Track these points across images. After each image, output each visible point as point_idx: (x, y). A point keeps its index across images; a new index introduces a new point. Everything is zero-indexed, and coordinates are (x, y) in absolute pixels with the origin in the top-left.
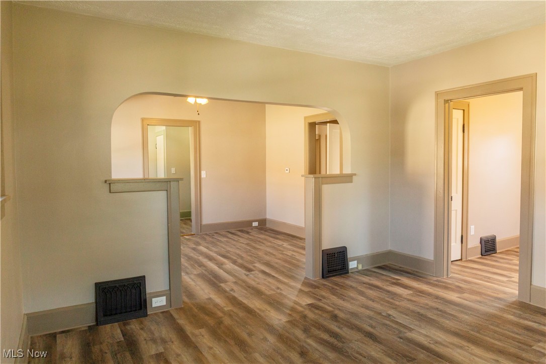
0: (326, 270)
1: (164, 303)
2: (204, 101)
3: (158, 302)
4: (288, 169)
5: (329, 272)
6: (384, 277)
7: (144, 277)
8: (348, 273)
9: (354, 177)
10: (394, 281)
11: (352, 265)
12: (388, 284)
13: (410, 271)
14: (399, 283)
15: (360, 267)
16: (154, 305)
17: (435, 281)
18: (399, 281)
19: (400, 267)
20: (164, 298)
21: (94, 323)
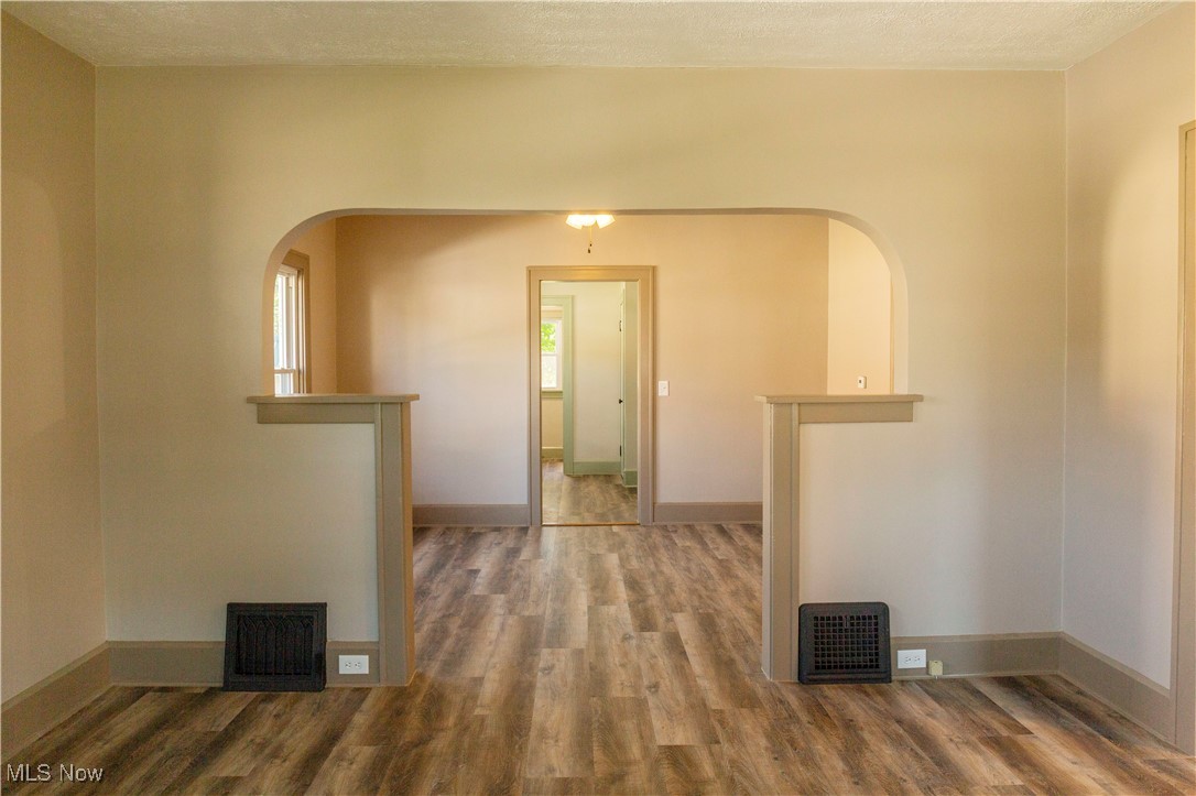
0: (811, 660)
1: (366, 671)
2: (605, 220)
3: (353, 665)
4: (862, 379)
5: (817, 668)
6: (985, 716)
7: (323, 606)
8: (888, 679)
9: (918, 407)
10: (1005, 733)
11: (909, 660)
12: (974, 738)
13: (1099, 712)
14: (1014, 743)
15: (937, 670)
16: (342, 671)
17: (1153, 762)
18: (1021, 738)
19: (1080, 693)
20: (365, 659)
21: (222, 685)
